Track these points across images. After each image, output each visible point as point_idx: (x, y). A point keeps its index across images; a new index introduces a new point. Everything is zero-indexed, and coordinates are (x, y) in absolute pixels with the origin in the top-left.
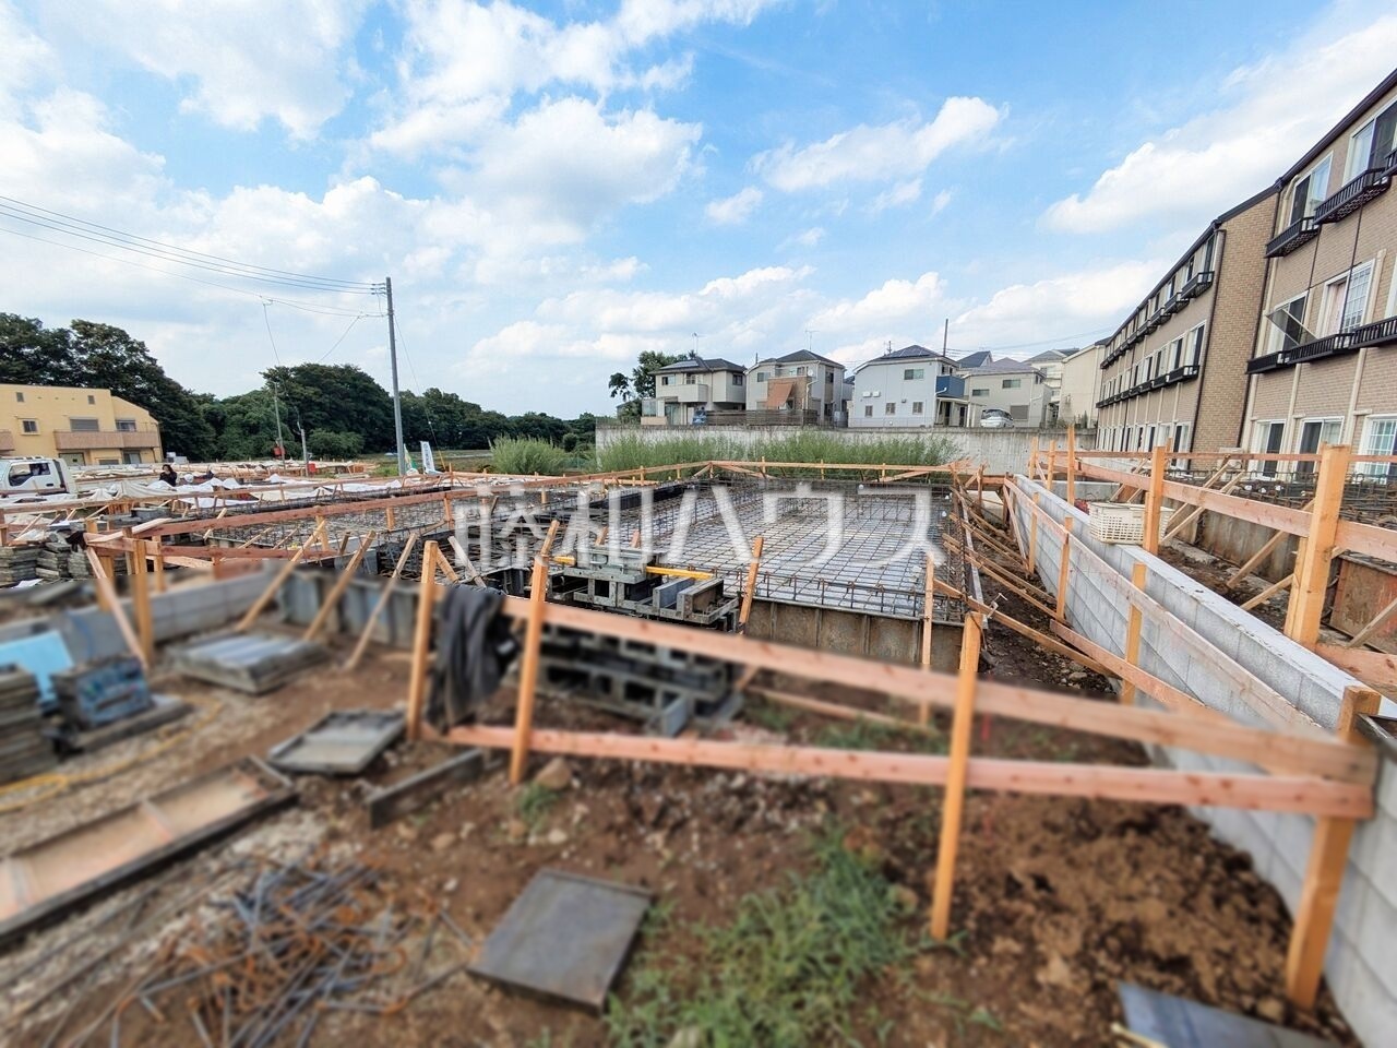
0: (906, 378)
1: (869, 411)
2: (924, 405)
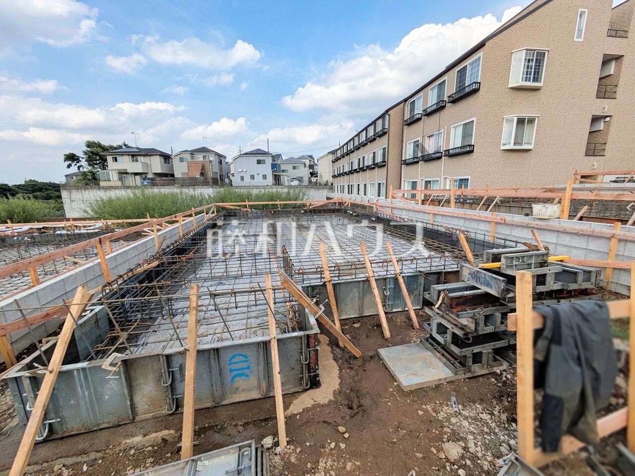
0: (258, 164)
1: (242, 178)
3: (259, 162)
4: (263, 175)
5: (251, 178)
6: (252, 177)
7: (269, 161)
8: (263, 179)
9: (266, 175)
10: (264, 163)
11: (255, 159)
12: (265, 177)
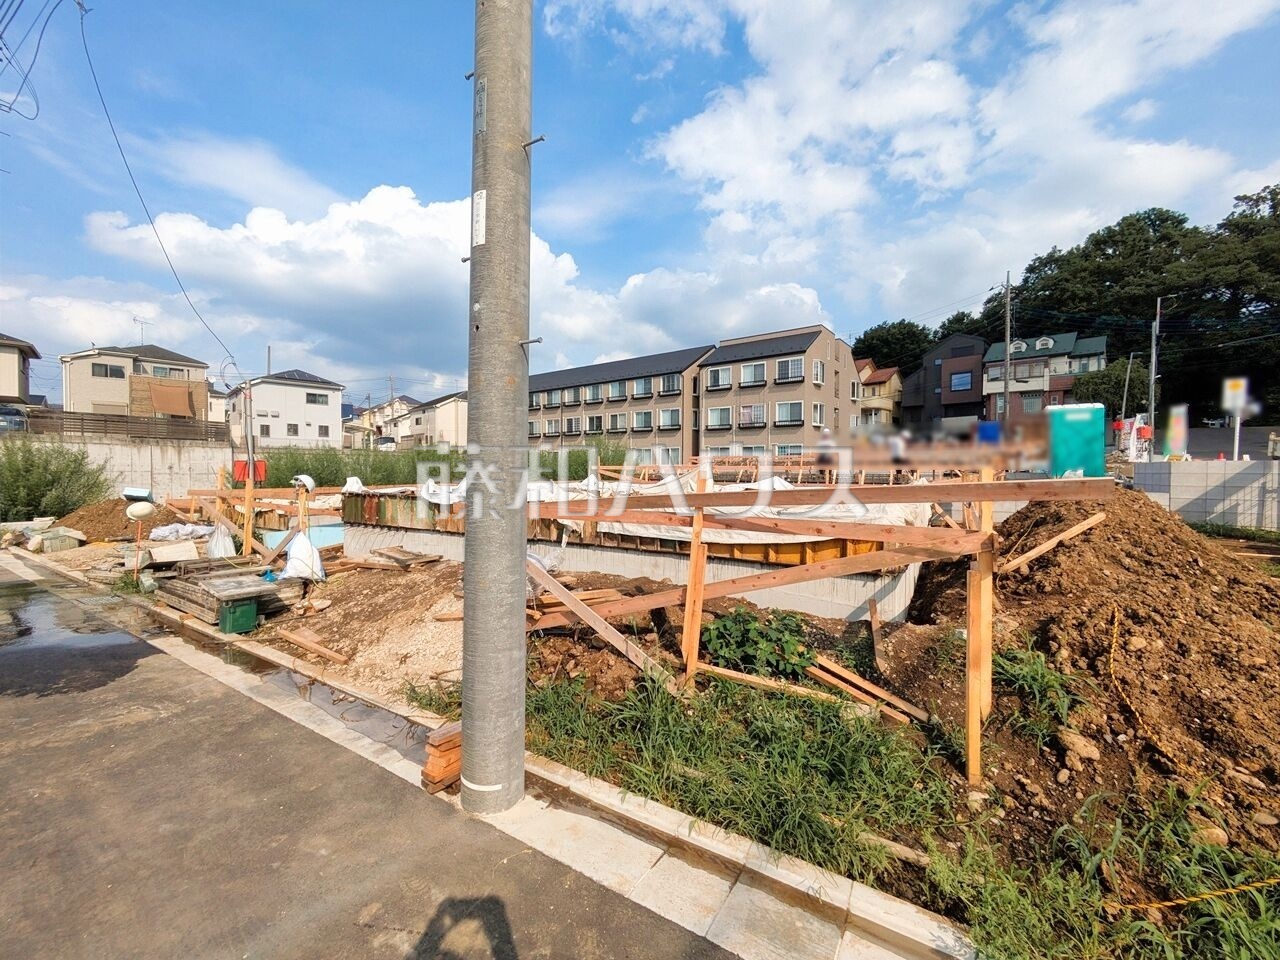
0: (308, 401)
1: (265, 430)
2: (330, 429)
3: (312, 399)
4: (321, 427)
5: (289, 430)
6: (293, 429)
7: (336, 400)
8: (320, 434)
9: (327, 428)
10: (326, 403)
11: (301, 393)
12: (324, 431)
